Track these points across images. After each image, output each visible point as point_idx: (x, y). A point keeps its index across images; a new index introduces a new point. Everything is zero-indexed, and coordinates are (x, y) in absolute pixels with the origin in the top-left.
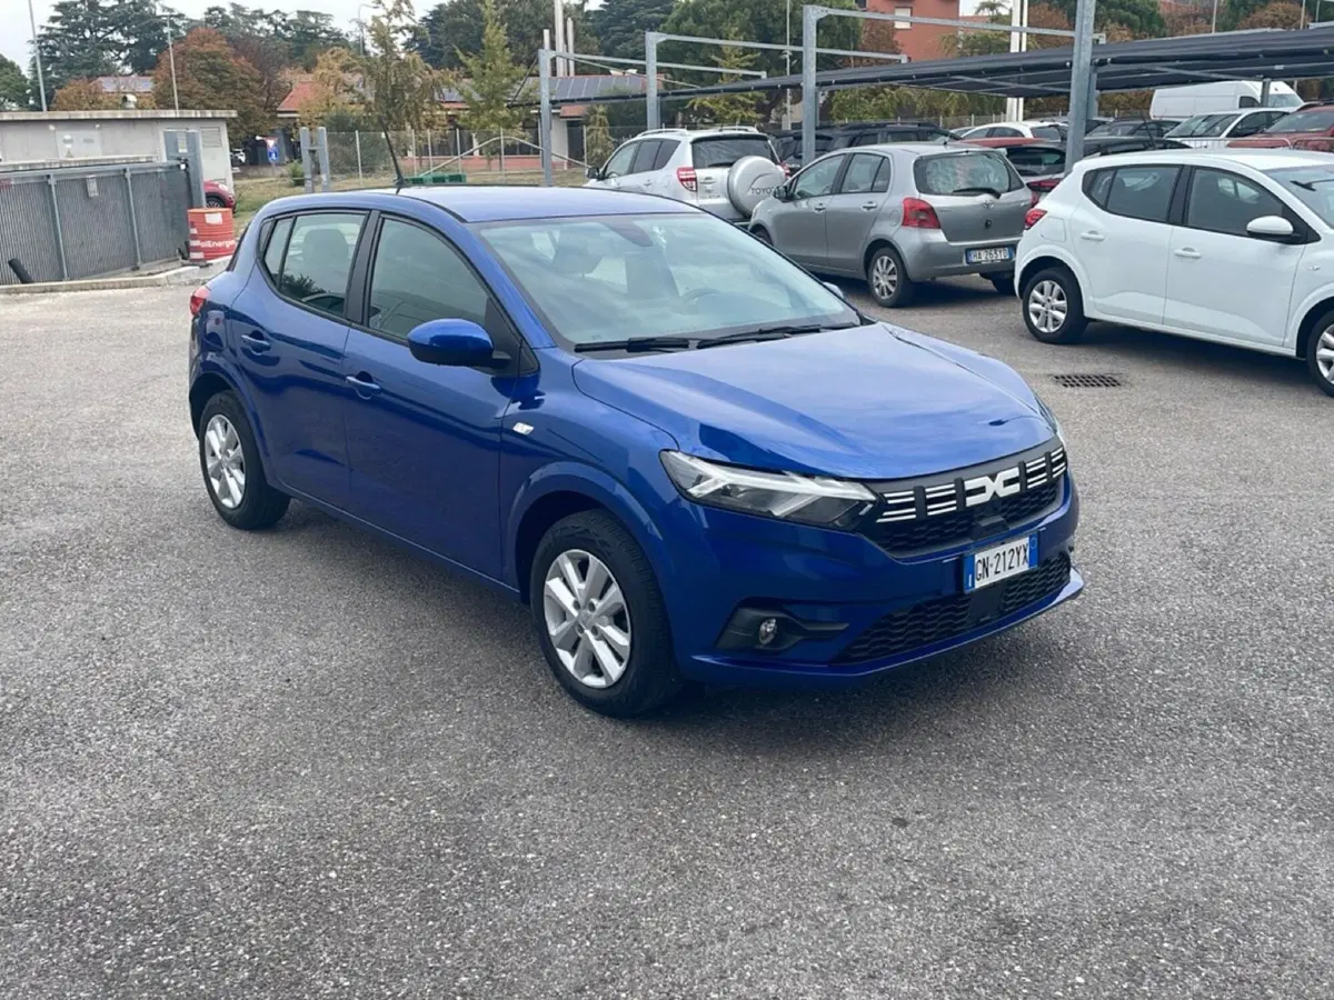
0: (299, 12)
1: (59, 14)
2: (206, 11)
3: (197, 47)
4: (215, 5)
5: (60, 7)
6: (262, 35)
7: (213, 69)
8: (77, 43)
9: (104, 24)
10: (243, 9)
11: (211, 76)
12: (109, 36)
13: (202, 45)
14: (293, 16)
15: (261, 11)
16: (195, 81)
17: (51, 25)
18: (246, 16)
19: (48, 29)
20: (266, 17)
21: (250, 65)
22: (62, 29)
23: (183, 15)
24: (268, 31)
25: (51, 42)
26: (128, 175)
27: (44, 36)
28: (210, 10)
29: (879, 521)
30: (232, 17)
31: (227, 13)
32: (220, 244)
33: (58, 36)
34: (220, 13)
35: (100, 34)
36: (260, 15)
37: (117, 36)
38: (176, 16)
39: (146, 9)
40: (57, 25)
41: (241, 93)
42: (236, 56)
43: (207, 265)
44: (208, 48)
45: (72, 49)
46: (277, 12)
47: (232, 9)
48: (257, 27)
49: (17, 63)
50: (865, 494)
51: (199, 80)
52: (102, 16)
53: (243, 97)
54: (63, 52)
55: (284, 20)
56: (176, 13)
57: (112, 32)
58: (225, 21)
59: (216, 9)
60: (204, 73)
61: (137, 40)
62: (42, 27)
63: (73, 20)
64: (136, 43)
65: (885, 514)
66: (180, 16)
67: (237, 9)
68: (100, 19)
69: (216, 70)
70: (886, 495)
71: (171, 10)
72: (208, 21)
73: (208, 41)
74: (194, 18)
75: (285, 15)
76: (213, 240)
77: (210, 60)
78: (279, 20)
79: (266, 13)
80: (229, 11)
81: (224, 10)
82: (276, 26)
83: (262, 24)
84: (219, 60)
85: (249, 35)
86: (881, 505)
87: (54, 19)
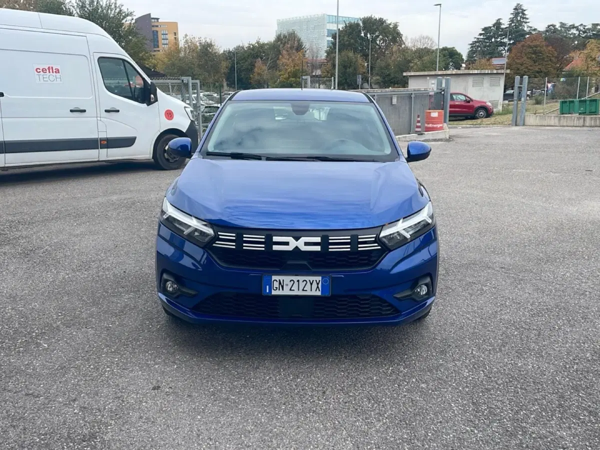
0: (593, 24)
1: (483, 32)
2: (547, 26)
3: (529, 43)
4: (551, 24)
5: (483, 30)
6: (572, 36)
7: (535, 53)
8: (488, 44)
9: (501, 35)
10: (565, 25)
11: (533, 56)
12: (502, 40)
13: (532, 42)
14: (590, 26)
15: (574, 25)
16: (525, 58)
17: (479, 37)
18: (565, 28)
19: (478, 39)
20: (575, 27)
21: (553, 50)
22: (483, 39)
23: (536, 29)
24: (575, 34)
25: (477, 44)
26: (413, 96)
27: (475, 42)
28: (549, 26)
29: (214, 245)
30: (559, 29)
31: (557, 27)
32: (435, 126)
33: (480, 41)
34: (553, 27)
35: (499, 40)
36: (573, 27)
37: (506, 40)
38: (533, 30)
39: (520, 28)
40: (482, 37)
41: (546, 63)
42: (547, 46)
43: (422, 134)
44: (535, 43)
45: (485, 47)
46: (581, 25)
47: (560, 25)
48: (570, 33)
49: (462, 53)
50: (210, 231)
51: (528, 58)
52: (501, 32)
53: (546, 65)
54: (481, 48)
55: (584, 28)
56: (533, 28)
57: (504, 38)
58: (555, 30)
59: (552, 25)
60: (530, 54)
61: (513, 41)
62: (475, 38)
63: (488, 34)
64: (513, 43)
65: (217, 242)
66: (535, 30)
67: (562, 25)
68: (500, 33)
69: (536, 53)
70: (219, 233)
71: (531, 27)
72: (547, 31)
73: (535, 40)
74: (540, 30)
75: (585, 26)
76: (433, 124)
77: (534, 49)
78: (582, 28)
79: (576, 25)
80: (558, 26)
81: (555, 26)
82: (579, 32)
83: (574, 31)
84: (539, 48)
85: (565, 37)
86: (216, 238)
87: (481, 34)
